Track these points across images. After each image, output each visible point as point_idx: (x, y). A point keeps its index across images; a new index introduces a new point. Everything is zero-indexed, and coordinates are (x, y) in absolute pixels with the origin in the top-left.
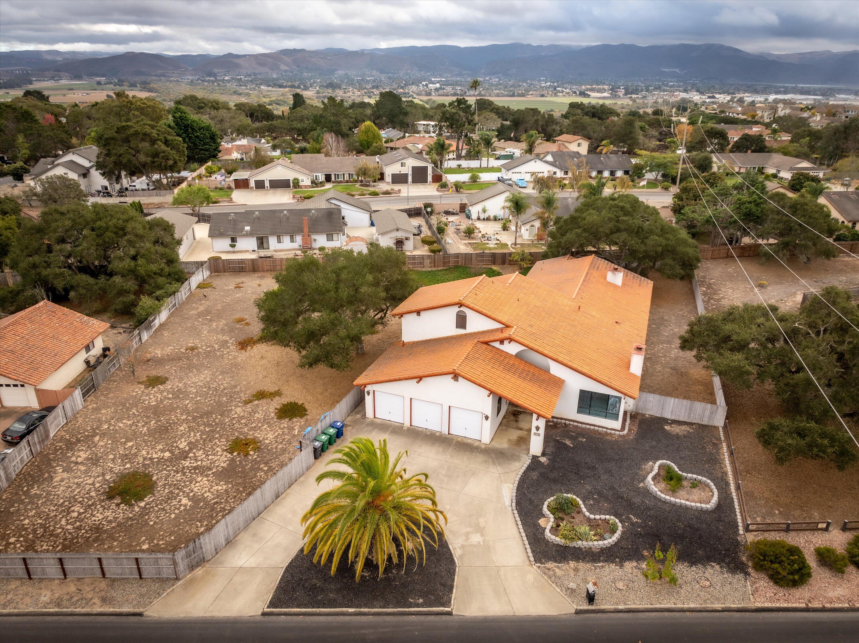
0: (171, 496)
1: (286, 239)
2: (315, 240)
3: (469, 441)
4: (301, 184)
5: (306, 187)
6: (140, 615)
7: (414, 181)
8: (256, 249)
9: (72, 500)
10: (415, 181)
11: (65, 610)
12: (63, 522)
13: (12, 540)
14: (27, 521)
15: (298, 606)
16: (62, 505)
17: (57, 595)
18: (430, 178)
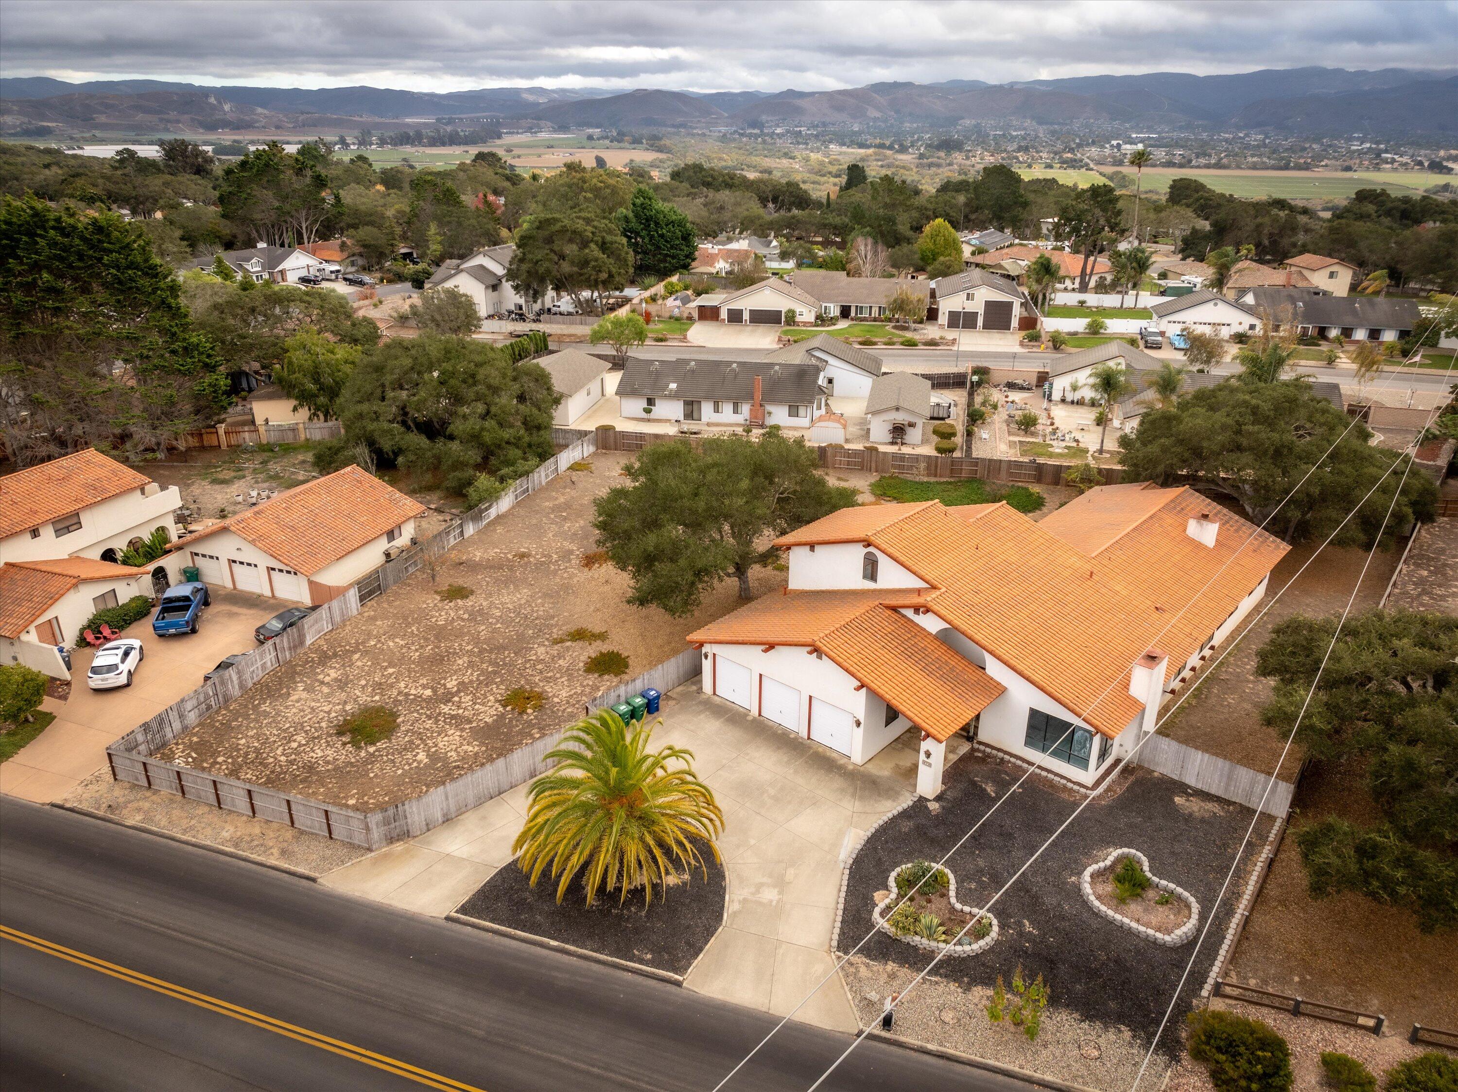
0: (410, 747)
1: (727, 408)
2: (770, 413)
3: (834, 755)
4: (798, 319)
5: (805, 324)
6: (314, 880)
7: (985, 327)
8: (681, 418)
9: (299, 727)
10: (988, 326)
11: (241, 853)
12: (279, 752)
13: (220, 759)
14: (243, 741)
15: (492, 921)
16: (285, 731)
17: (239, 834)
18: (1015, 323)
